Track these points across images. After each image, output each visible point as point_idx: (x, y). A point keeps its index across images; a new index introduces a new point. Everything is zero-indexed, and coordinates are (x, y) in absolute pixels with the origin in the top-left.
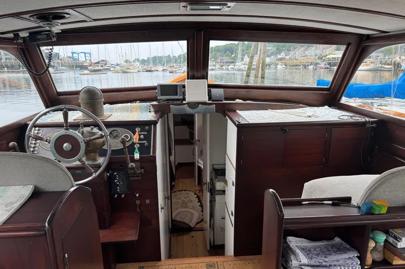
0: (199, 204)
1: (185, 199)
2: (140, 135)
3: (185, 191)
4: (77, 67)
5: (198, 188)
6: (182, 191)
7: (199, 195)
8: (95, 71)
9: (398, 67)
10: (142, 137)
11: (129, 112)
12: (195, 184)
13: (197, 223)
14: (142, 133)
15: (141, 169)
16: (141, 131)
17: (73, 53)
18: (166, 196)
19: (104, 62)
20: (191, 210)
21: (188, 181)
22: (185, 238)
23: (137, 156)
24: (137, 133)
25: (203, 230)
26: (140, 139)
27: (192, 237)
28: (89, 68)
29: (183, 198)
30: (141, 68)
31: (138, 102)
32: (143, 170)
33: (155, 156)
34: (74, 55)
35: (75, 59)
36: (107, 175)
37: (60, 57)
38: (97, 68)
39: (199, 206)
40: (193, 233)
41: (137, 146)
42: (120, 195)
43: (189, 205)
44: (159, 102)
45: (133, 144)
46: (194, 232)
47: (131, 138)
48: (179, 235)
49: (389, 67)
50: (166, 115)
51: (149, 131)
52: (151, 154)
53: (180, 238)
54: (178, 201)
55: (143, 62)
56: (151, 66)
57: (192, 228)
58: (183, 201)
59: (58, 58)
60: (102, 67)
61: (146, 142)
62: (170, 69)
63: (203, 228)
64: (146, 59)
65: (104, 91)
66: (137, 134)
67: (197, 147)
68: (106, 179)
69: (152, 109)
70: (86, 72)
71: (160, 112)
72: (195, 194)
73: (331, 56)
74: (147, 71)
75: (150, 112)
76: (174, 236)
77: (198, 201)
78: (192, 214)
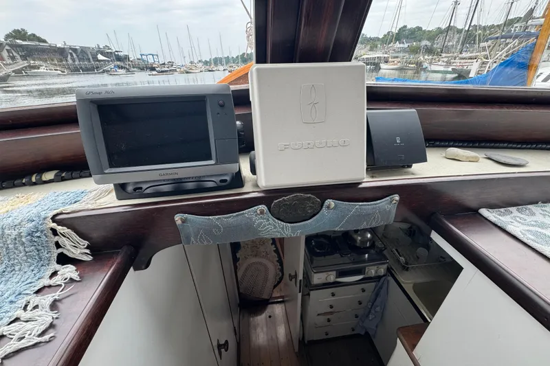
4: (147, 68)
8: (162, 72)
9: (420, 66)
13: (275, 287)
17: (141, 55)
19: (171, 64)
20: (264, 261)
27: (270, 317)
28: (157, 69)
30: (203, 69)
34: (143, 57)
35: (144, 61)
37: (131, 59)
38: (163, 69)
43: (261, 249)
49: (412, 66)
55: (206, 63)
56: (213, 67)
59: (129, 60)
60: (168, 68)
62: (229, 69)
64: (208, 60)
70: (154, 73)
73: (365, 57)
74: (210, 71)
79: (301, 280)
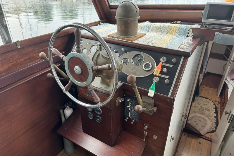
0: (215, 115)
1: (203, 106)
2: (163, 67)
3: (206, 98)
5: (218, 99)
6: (204, 97)
7: (217, 106)
10: (165, 70)
11: (165, 33)
12: (217, 95)
13: (208, 133)
14: (167, 65)
15: (155, 106)
16: (166, 62)
18: (184, 115)
20: (206, 118)
21: (211, 90)
22: (194, 141)
23: (151, 93)
24: (161, 63)
25: (211, 141)
26: (162, 72)
27: (200, 143)
29: (202, 104)
31: (179, 22)
32: (155, 109)
33: (174, 99)
36: (119, 101)
39: (215, 117)
40: (201, 140)
41: (156, 80)
42: (130, 120)
43: (206, 112)
44: (202, 26)
45: (153, 76)
46: (203, 139)
47: (153, 68)
48: (189, 136)
50: (206, 43)
51: (176, 64)
52: (169, 96)
53: (189, 139)
54: (197, 105)
57: (202, 136)
58: (201, 107)
61: (167, 77)
63: (212, 139)
65: (141, 8)
66: (160, 65)
67: (229, 67)
68: (117, 104)
69: (191, 34)
71: (199, 39)
72: (214, 104)
75: (188, 36)
76: (184, 135)
77: (215, 112)
78: (206, 123)
79: (232, 115)
